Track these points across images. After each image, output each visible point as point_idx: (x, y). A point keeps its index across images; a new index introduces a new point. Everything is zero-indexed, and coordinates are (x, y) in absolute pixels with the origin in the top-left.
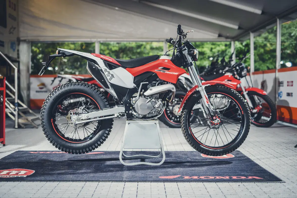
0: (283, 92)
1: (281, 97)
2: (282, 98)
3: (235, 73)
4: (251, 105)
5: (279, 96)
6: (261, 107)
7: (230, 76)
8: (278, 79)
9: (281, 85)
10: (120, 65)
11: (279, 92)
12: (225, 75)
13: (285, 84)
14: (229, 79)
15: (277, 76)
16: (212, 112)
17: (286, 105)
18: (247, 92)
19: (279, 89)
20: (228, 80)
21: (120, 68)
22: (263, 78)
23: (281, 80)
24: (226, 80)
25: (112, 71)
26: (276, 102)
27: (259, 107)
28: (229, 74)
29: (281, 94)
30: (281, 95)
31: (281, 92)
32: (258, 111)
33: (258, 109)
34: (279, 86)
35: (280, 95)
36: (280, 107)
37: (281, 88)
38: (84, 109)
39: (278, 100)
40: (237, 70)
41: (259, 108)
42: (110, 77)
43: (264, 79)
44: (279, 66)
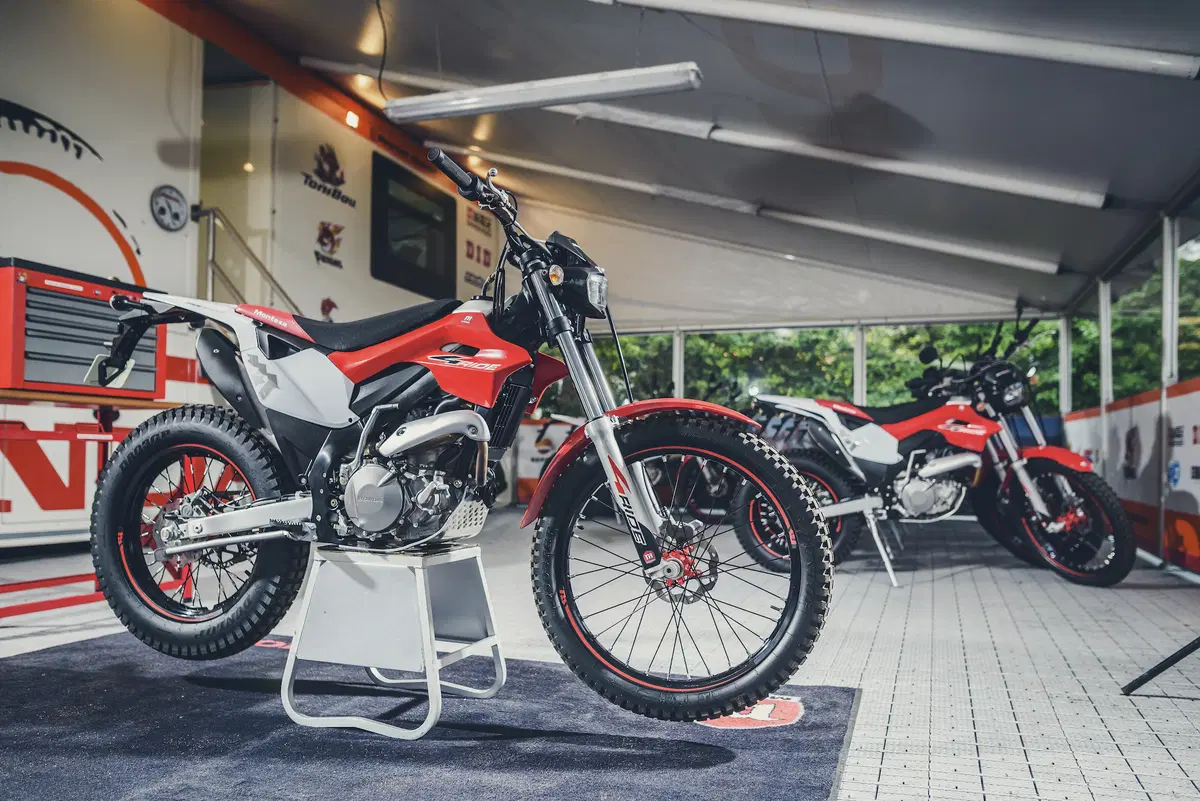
0: (1182, 466)
1: (1176, 481)
2: (1180, 487)
3: (982, 396)
4: (1040, 507)
5: (1169, 477)
6: (1080, 513)
7: (962, 408)
8: (1169, 421)
9: (1177, 439)
10: (312, 340)
11: (1172, 462)
12: (949, 403)
13: (1188, 435)
14: (961, 419)
15: (1164, 409)
16: (640, 531)
17: (1191, 512)
18: (1025, 461)
19: (1169, 456)
20: (958, 422)
21: (312, 351)
22: (1131, 421)
23: (1175, 425)
24: (950, 422)
25: (276, 363)
26: (1163, 500)
27: (1075, 512)
28: (961, 402)
29: (1177, 469)
30: (1176, 477)
31: (1177, 465)
32: (1068, 528)
33: (1067, 519)
34: (1171, 444)
35: (1174, 474)
36: (1172, 516)
37: (1176, 450)
38: (197, 502)
39: (1166, 491)
40: (987, 388)
41: (1072, 517)
42: (263, 385)
43: (1134, 426)
44: (1172, 376)
